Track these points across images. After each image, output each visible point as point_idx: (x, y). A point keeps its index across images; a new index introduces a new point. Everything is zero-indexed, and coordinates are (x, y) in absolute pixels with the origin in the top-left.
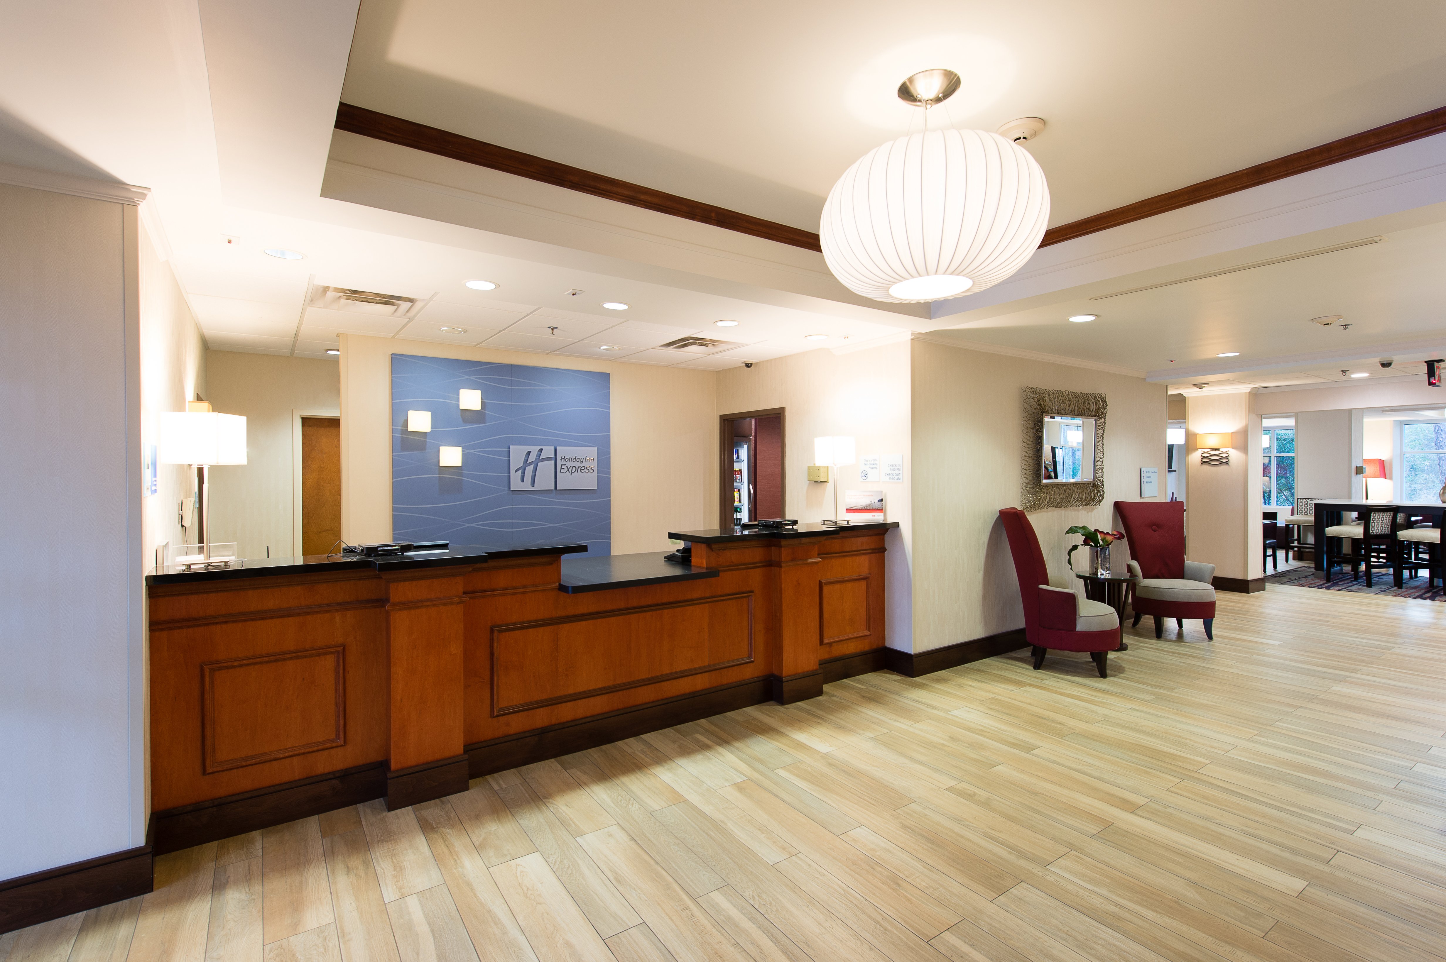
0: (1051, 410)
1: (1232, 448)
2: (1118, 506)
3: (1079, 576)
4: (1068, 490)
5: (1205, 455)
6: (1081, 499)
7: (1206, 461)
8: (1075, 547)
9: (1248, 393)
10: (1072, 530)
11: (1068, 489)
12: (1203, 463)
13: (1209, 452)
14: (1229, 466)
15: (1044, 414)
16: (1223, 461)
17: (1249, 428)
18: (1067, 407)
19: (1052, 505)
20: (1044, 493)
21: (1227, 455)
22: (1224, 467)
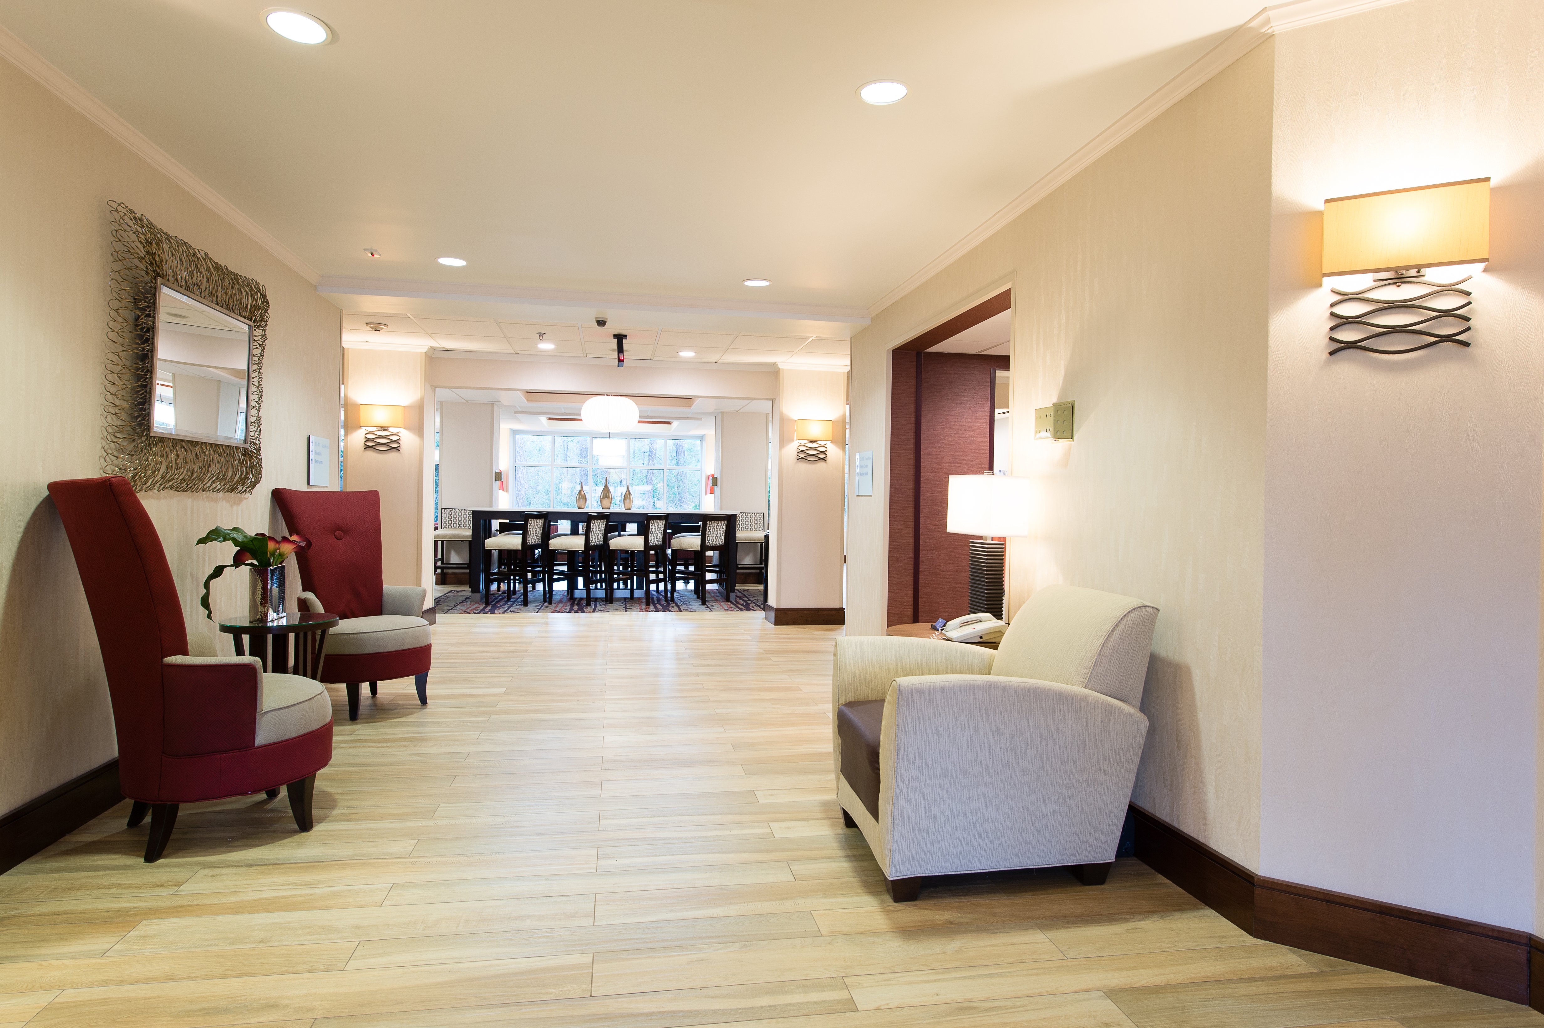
0: (173, 276)
1: (404, 429)
2: (279, 497)
3: (225, 629)
4: (203, 455)
5: (370, 436)
6: (224, 478)
7: (371, 445)
8: (218, 571)
9: (424, 354)
10: (215, 535)
11: (203, 452)
12: (367, 447)
13: (375, 433)
14: (400, 453)
15: (159, 279)
16: (393, 446)
17: (425, 404)
18: (204, 284)
19: (171, 483)
20: (155, 454)
21: (398, 438)
22: (393, 455)
